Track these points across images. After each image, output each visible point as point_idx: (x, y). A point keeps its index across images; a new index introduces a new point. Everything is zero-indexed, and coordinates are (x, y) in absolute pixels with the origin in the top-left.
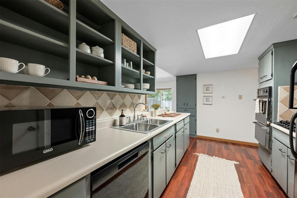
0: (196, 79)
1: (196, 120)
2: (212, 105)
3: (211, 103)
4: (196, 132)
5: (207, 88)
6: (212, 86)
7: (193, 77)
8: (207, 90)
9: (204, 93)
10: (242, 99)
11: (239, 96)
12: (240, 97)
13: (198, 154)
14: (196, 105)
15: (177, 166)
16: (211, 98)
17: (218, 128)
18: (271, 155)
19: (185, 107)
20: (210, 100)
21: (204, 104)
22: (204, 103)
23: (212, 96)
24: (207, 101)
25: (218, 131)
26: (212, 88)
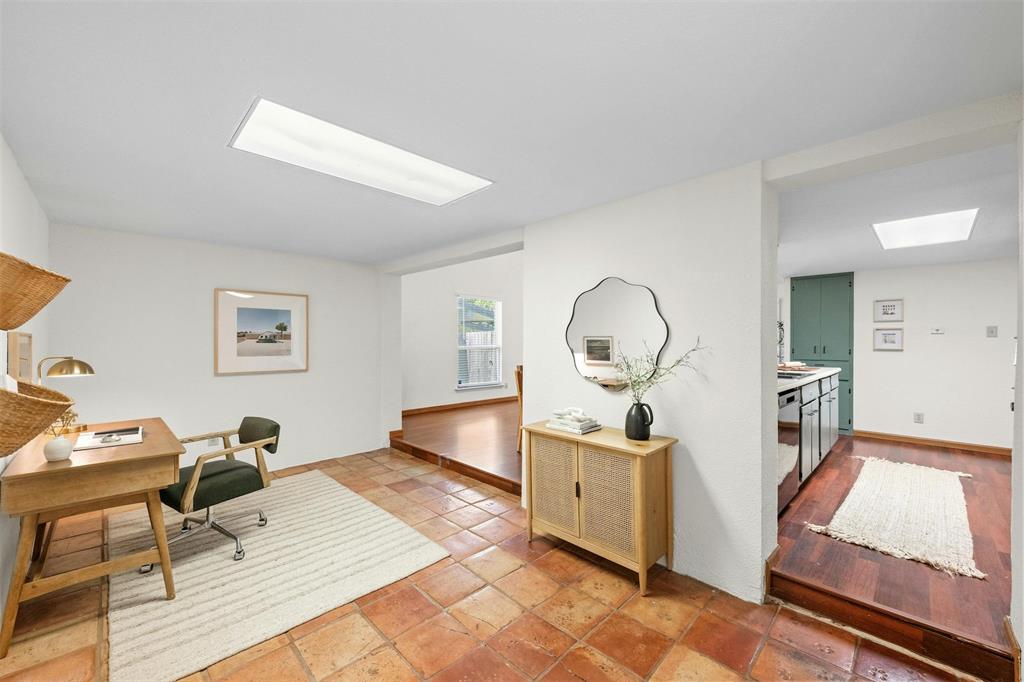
0: (851, 284)
1: (850, 391)
2: (902, 350)
3: (900, 348)
4: (850, 422)
5: (887, 308)
6: (903, 304)
7: (844, 281)
8: (885, 313)
9: (875, 322)
10: (996, 336)
11: (989, 328)
12: (992, 332)
13: (863, 458)
14: (851, 352)
15: (822, 458)
16: (899, 333)
17: (920, 412)
19: (816, 357)
21: (875, 350)
22: (877, 348)
23: (900, 329)
24: (886, 342)
25: (919, 419)
26: (903, 309)
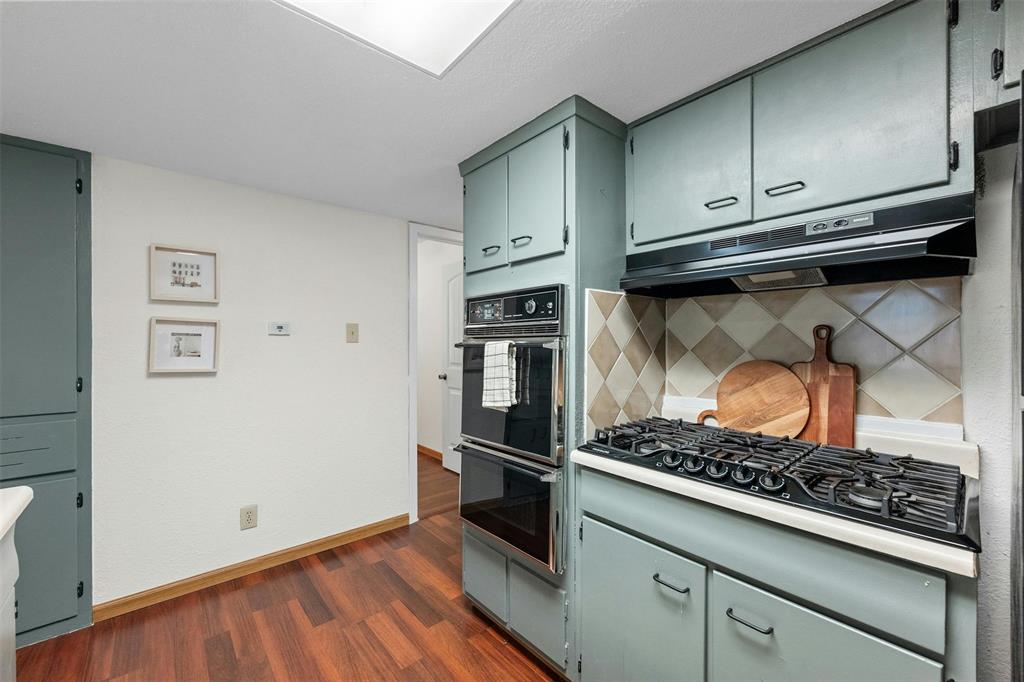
0: (82, 187)
2: (212, 374)
3: (209, 368)
5: (181, 268)
6: (217, 264)
8: (177, 282)
10: (356, 342)
11: (349, 326)
12: (352, 333)
14: (82, 386)
16: (208, 332)
17: (250, 503)
18: (564, 592)
20: (205, 344)
21: (152, 375)
22: (156, 368)
23: (212, 324)
24: (179, 355)
